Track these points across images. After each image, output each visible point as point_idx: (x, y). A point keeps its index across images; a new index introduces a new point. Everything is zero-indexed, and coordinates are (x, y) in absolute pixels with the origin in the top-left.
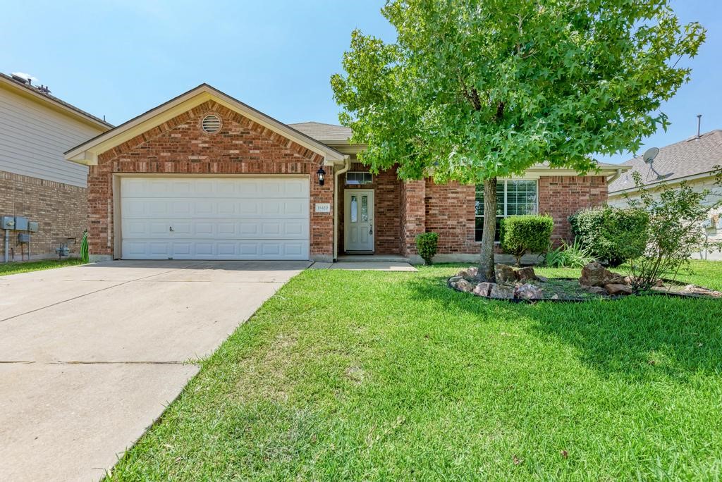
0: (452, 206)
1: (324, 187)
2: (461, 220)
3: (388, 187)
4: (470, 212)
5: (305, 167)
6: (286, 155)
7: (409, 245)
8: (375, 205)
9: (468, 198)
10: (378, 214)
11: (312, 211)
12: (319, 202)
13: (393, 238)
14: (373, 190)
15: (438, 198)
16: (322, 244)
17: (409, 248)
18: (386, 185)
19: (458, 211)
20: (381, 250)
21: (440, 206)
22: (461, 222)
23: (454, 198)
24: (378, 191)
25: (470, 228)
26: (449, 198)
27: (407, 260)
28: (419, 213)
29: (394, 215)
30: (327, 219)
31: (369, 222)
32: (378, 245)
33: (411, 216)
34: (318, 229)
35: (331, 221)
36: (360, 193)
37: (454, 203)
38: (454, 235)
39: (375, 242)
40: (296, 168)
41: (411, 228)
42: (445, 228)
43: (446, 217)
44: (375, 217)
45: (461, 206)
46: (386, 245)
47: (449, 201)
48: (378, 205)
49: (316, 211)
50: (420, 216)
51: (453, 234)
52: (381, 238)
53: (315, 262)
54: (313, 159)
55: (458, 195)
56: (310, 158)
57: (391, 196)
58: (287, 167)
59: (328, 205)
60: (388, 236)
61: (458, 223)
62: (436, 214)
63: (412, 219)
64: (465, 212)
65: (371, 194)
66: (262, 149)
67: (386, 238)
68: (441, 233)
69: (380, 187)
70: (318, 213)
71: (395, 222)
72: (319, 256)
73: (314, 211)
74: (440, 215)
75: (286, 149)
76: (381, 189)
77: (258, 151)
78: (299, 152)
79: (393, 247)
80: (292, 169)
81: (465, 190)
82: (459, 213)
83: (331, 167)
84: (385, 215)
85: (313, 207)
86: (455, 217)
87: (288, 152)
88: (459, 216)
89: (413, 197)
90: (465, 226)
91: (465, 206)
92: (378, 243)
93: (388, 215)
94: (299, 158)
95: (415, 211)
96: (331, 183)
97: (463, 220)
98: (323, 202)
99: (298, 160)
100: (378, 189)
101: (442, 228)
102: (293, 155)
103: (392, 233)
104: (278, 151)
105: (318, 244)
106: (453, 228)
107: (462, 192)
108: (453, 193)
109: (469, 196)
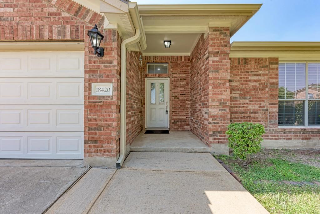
0: (254, 89)
1: (104, 59)
2: (263, 104)
3: (181, 75)
4: (273, 95)
5: (77, 30)
6: (51, 14)
7: (211, 133)
8: (170, 90)
9: (271, 81)
10: (173, 98)
11: (87, 93)
12: (96, 82)
13: (185, 117)
14: (169, 78)
15: (239, 81)
16: (102, 141)
17: (211, 136)
18: (179, 74)
19: (260, 94)
20: (175, 127)
21: (241, 90)
22: (264, 107)
23: (255, 81)
24: (173, 79)
25: (273, 112)
26: (250, 81)
27: (209, 149)
28: (223, 97)
29: (185, 99)
30: (109, 105)
31: (165, 104)
32: (173, 123)
33: (214, 100)
34: (95, 119)
35: (114, 108)
36: (157, 81)
37: (255, 86)
38: (256, 120)
39: (170, 121)
40: (65, 33)
41: (214, 114)
42: (246, 113)
43: (247, 101)
44: (170, 100)
45: (263, 89)
46: (179, 123)
47: (250, 84)
48: (173, 91)
49: (93, 94)
50: (224, 100)
51: (254, 118)
52: (175, 117)
53: (90, 167)
54: (88, 19)
55: (260, 78)
56: (84, 18)
57: (183, 83)
58: (51, 31)
59: (110, 86)
60: (180, 116)
61: (260, 107)
62: (236, 98)
63: (214, 103)
64: (267, 95)
65: (166, 82)
66: (16, 6)
67: (178, 117)
68: (242, 118)
69: (174, 75)
70: (94, 97)
71: (186, 104)
72: (98, 158)
73: (90, 93)
74: (241, 98)
75: (51, 6)
76: (175, 77)
77: (11, 10)
78: (69, 10)
79: (185, 125)
80: (59, 33)
81: (267, 72)
82: (261, 96)
83: (114, 31)
84: (178, 98)
85: (88, 89)
86: (256, 101)
87: (54, 10)
88: (260, 100)
89: (217, 78)
90: (267, 110)
91: (267, 89)
92: (173, 121)
93: (181, 98)
94: (68, 18)
95: (218, 94)
96: (114, 53)
97: (265, 104)
98: (102, 81)
99: (67, 21)
100: (173, 77)
101: (243, 113)
102: (60, 14)
103: (184, 113)
104: (40, 9)
105: (96, 141)
106: (255, 113)
107: (264, 75)
108: (255, 75)
109: (272, 78)
